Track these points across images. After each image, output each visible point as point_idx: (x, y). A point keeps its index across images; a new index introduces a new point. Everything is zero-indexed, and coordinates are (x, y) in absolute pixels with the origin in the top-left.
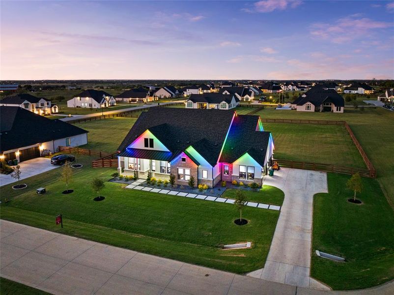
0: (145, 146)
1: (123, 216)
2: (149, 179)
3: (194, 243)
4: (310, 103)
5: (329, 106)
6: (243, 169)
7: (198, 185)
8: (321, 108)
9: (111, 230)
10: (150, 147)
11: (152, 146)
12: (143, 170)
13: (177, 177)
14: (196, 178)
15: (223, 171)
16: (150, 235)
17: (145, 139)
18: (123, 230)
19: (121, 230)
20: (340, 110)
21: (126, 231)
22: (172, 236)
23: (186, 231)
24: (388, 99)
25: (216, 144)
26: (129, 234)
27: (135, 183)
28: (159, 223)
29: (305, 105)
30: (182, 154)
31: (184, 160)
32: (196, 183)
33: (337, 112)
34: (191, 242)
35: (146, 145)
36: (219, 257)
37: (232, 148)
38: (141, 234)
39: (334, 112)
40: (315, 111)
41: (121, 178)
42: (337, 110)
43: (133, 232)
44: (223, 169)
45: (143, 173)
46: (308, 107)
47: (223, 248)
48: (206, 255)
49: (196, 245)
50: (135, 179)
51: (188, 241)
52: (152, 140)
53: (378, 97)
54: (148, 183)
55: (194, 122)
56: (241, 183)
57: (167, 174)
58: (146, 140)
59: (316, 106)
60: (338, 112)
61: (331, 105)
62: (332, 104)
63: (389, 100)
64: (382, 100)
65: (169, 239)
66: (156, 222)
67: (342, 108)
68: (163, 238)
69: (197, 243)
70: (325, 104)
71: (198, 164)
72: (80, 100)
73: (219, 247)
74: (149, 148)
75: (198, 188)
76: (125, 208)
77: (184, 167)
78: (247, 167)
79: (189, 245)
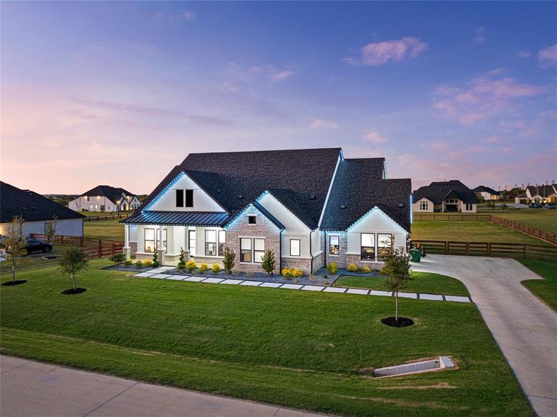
0: (177, 206)
1: (118, 317)
2: (182, 264)
3: (295, 366)
4: (427, 200)
5: (455, 204)
6: (367, 241)
7: (281, 270)
8: (443, 207)
9: (84, 342)
10: (187, 206)
11: (190, 204)
12: (173, 252)
13: (238, 257)
14: (276, 257)
15: (328, 247)
16: (178, 352)
17: (177, 191)
18: (113, 343)
19: (109, 342)
20: (471, 209)
21: (121, 344)
22: (233, 353)
23: (267, 341)
24: (530, 201)
25: (313, 197)
26: (124, 350)
27: (155, 271)
28: (200, 328)
29: (419, 202)
30: (249, 209)
31: (252, 220)
32: (277, 266)
33: (467, 211)
34: (286, 364)
35: (179, 204)
36: (377, 394)
37: (343, 207)
38: (154, 349)
39: (463, 211)
40: (435, 211)
41: (128, 264)
42: (467, 209)
43: (134, 347)
44: (328, 244)
45: (171, 258)
46: (424, 205)
47: (374, 375)
48: (339, 390)
49: (299, 370)
50: (156, 265)
51: (277, 362)
52: (190, 193)
53: (517, 199)
54: (181, 268)
55: (268, 169)
56: (366, 268)
57: (217, 257)
58: (179, 193)
59: (435, 204)
60: (469, 211)
61: (456, 202)
62: (458, 200)
63: (534, 202)
64: (522, 202)
65: (227, 359)
66: (195, 326)
67: (474, 206)
68: (212, 356)
69: (302, 365)
70: (447, 202)
71: (281, 226)
72: (88, 200)
73: (363, 374)
74: (184, 209)
75: (281, 274)
76: (128, 303)
77: (252, 234)
78: (376, 236)
79: (280, 370)
